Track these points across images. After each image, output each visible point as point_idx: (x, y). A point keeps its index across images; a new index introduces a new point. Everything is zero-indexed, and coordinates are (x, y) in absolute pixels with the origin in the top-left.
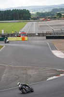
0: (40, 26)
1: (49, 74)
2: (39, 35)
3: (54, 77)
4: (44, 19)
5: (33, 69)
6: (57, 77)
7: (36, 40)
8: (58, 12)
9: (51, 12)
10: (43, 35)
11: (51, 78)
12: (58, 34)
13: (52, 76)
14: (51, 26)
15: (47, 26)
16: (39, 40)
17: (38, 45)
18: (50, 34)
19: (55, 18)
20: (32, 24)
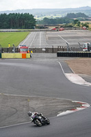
0: (49, 38)
1: (60, 107)
2: (47, 50)
3: (68, 112)
4: (54, 28)
5: (37, 99)
6: (72, 111)
7: (43, 58)
8: (75, 19)
9: (66, 18)
10: (53, 50)
11: (64, 113)
12: (74, 49)
13: (65, 110)
14: (64, 38)
15: (59, 38)
16: (47, 58)
17: (45, 65)
18: (63, 50)
19: (71, 26)
20: (38, 35)
